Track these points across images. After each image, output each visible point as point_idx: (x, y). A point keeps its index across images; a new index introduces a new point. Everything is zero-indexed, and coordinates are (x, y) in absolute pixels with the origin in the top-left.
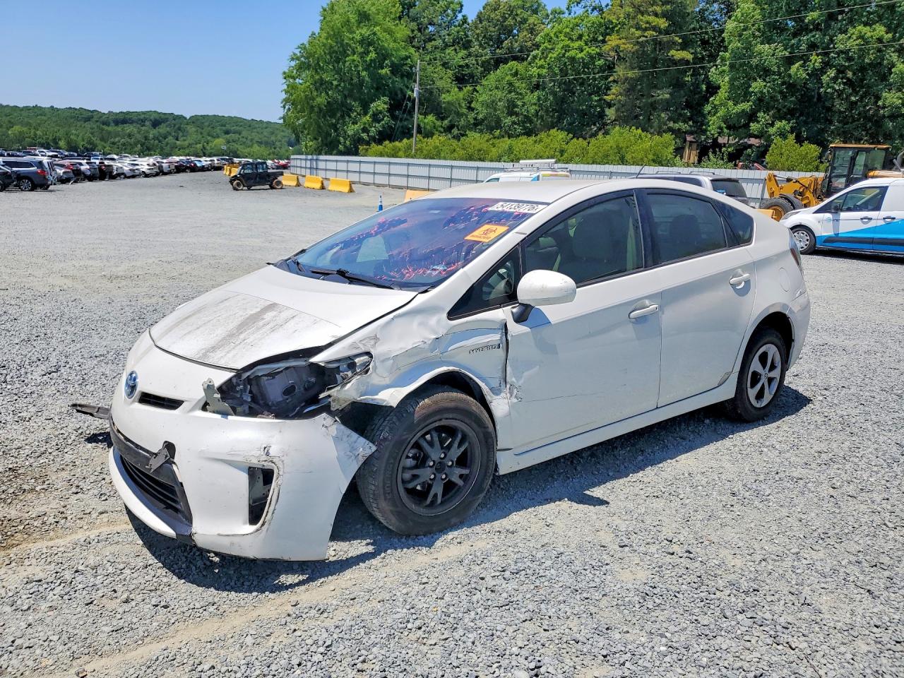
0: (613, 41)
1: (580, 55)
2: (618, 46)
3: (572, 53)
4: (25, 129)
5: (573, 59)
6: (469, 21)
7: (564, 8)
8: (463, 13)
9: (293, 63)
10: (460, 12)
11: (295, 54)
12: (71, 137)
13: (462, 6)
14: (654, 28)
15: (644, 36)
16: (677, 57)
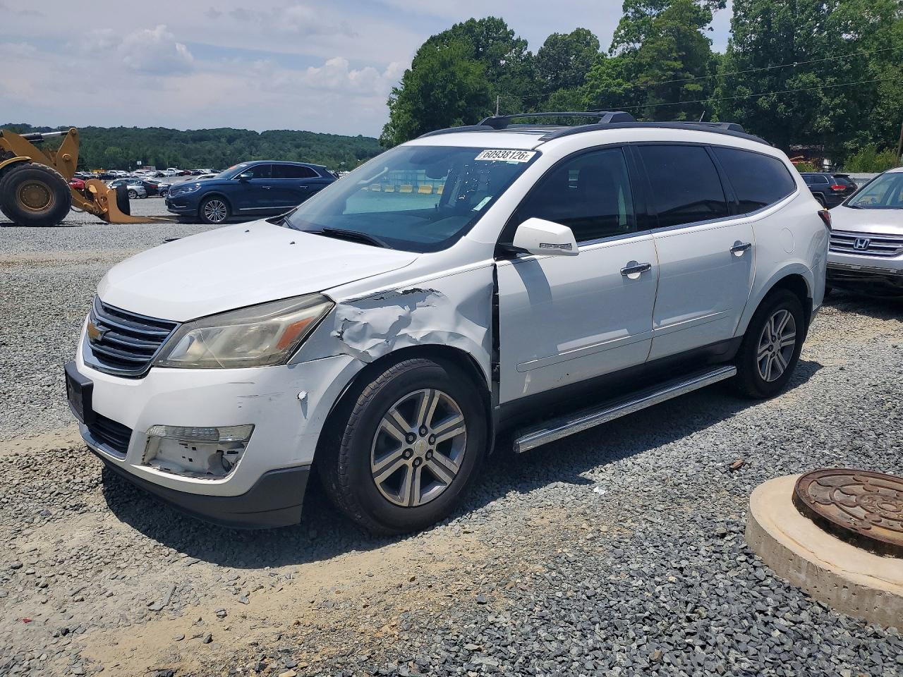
0: (643, 78)
1: (620, 91)
2: (646, 82)
3: (614, 89)
5: (614, 93)
6: (533, 56)
7: (606, 51)
8: (528, 50)
10: (526, 49)
11: (396, 89)
12: (160, 155)
13: (527, 45)
14: (674, 70)
15: (665, 75)
16: (690, 89)
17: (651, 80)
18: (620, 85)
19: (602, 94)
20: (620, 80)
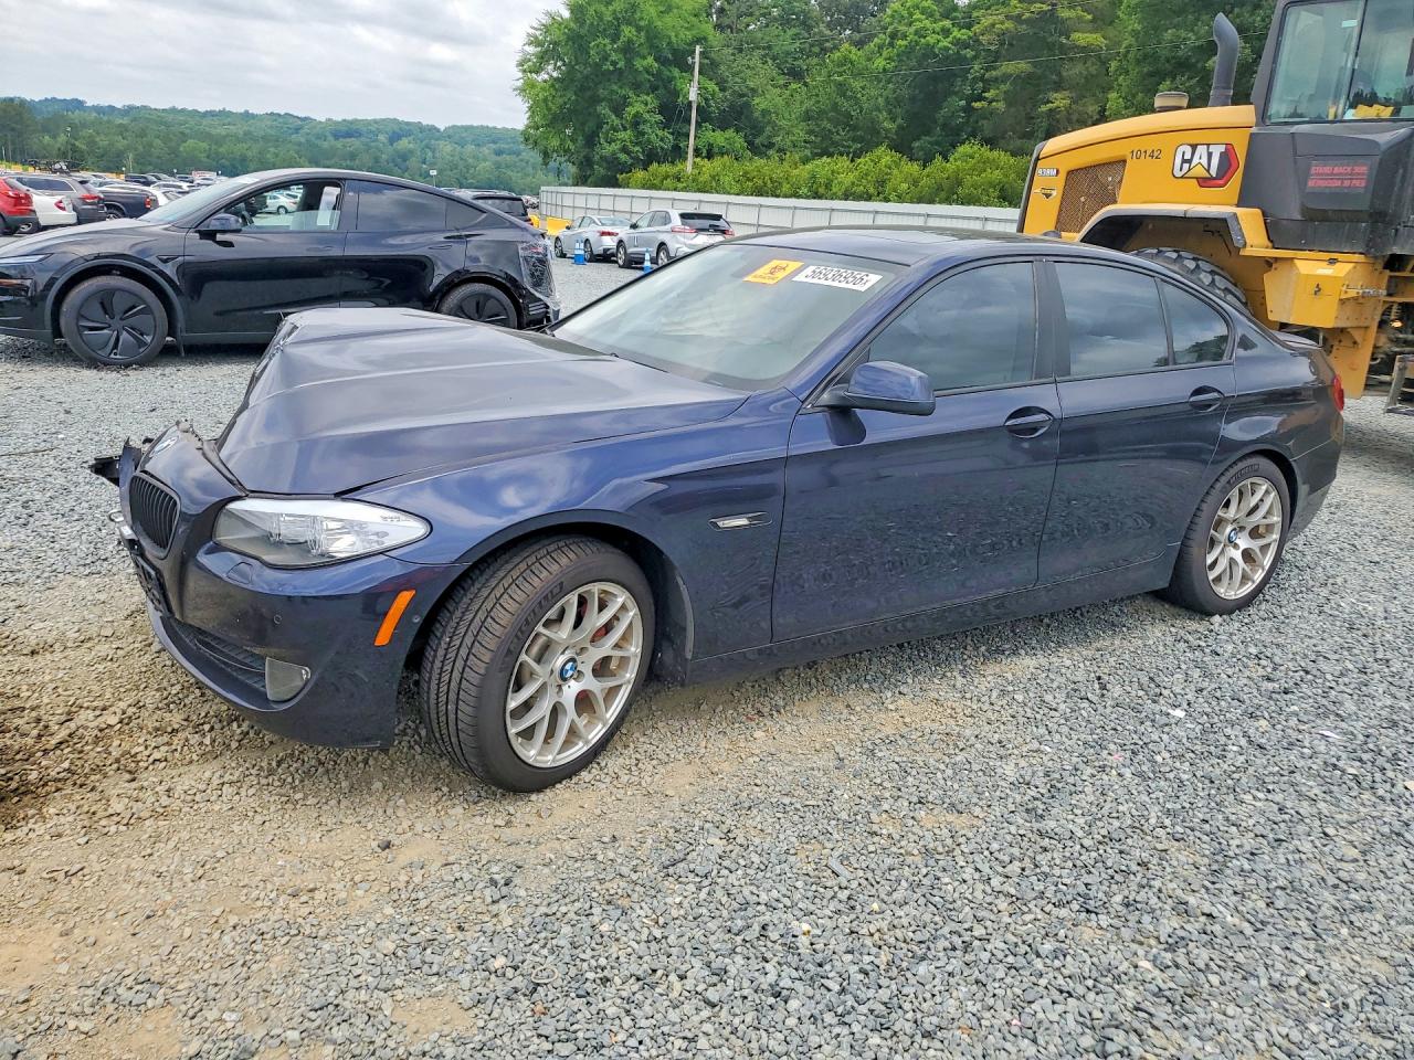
1: (945, 43)
2: (993, 25)
3: (931, 39)
4: (204, 145)
5: (931, 50)
9: (531, 49)
15: (1030, 11)
16: (1082, 43)
17: (1002, 23)
18: (946, 32)
19: (909, 50)
20: (947, 23)
